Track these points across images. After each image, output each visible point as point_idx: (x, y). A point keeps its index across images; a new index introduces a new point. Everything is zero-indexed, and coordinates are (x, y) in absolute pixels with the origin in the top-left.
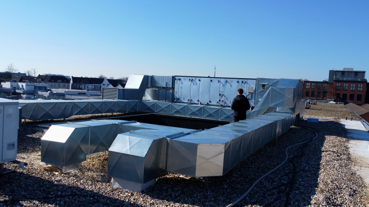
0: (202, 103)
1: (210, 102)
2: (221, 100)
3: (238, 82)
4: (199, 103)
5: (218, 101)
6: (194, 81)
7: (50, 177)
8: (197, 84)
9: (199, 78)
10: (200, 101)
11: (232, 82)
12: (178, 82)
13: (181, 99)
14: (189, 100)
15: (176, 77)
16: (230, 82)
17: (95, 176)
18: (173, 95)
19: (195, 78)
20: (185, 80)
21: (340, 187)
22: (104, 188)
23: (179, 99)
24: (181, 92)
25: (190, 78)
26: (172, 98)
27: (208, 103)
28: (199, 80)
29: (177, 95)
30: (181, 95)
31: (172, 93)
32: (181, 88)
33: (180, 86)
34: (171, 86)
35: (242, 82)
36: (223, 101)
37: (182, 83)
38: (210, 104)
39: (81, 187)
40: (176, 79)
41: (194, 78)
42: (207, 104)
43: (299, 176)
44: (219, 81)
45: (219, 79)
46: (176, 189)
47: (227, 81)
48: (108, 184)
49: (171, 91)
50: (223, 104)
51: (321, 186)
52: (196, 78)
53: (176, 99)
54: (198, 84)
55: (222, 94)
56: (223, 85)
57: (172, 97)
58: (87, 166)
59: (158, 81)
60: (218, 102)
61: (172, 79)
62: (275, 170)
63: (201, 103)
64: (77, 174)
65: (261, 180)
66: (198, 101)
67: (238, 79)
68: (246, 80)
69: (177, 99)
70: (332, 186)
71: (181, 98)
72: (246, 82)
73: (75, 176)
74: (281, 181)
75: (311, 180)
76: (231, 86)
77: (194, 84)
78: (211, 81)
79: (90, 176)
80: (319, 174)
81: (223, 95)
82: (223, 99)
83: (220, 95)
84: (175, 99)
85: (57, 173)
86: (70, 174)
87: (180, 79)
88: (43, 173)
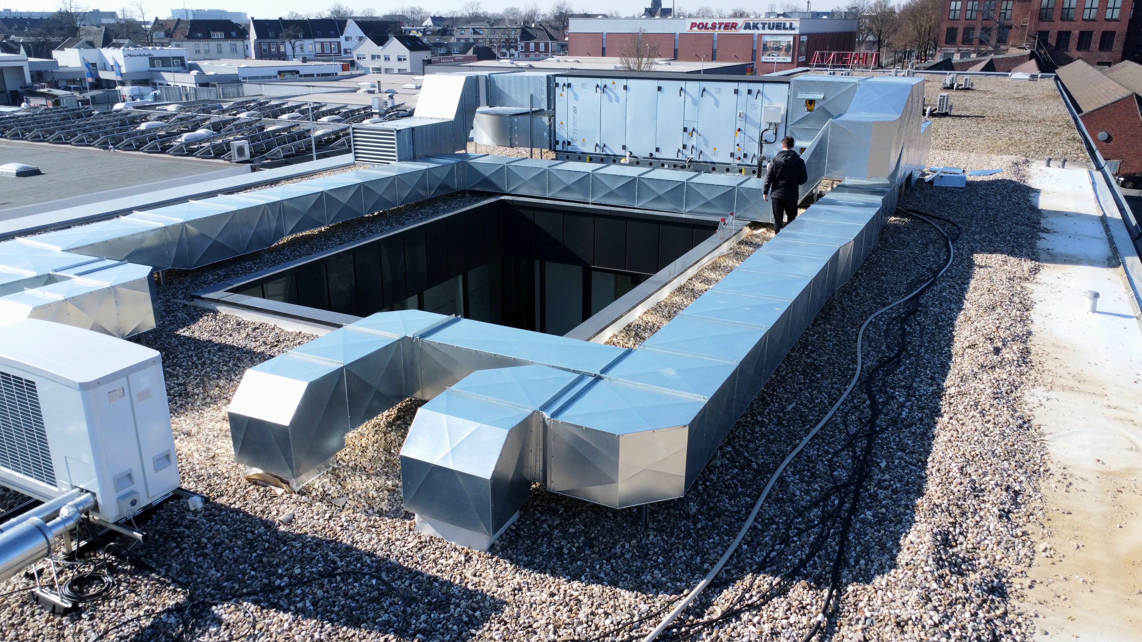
0: (635, 154)
1: (657, 150)
2: (689, 146)
3: (736, 92)
4: (628, 154)
5: (681, 148)
6: (611, 90)
7: (266, 507)
8: (618, 99)
9: (624, 82)
10: (630, 148)
11: (719, 90)
12: (565, 93)
13: (575, 144)
14: (597, 145)
15: (558, 80)
16: (713, 92)
17: (373, 493)
18: (552, 132)
19: (611, 80)
20: (584, 86)
21: (980, 485)
22: (398, 540)
23: (569, 143)
24: (575, 122)
25: (599, 81)
26: (550, 140)
27: (651, 155)
28: (625, 88)
29: (562, 133)
30: (575, 131)
31: (550, 126)
32: (575, 111)
33: (571, 106)
34: (544, 106)
35: (750, 92)
36: (693, 147)
37: (576, 97)
38: (657, 155)
39: (344, 541)
40: (557, 85)
41: (608, 82)
42: (648, 156)
43: (882, 448)
44: (682, 89)
45: (682, 84)
46: (572, 530)
47: (704, 90)
48: (408, 522)
49: (546, 119)
50: (694, 156)
51: (932, 488)
52: (616, 80)
53: (561, 143)
54: (622, 99)
55: (690, 129)
56: (695, 103)
57: (550, 137)
58: (347, 457)
59: (506, 91)
60: (679, 151)
61: (545, 85)
62: (821, 429)
63: (631, 153)
64: (329, 489)
65: (782, 473)
66: (624, 147)
67: (736, 84)
68: (760, 86)
69: (564, 142)
70: (959, 487)
71: (575, 141)
72: (759, 92)
73: (324, 497)
74: (836, 470)
75: (911, 463)
76: (717, 103)
77: (610, 100)
78: (659, 89)
79: (359, 492)
80: (933, 437)
81: (694, 130)
82: (693, 141)
83: (685, 130)
84: (557, 142)
85: (279, 491)
86: (310, 493)
87: (569, 85)
88: (248, 492)
